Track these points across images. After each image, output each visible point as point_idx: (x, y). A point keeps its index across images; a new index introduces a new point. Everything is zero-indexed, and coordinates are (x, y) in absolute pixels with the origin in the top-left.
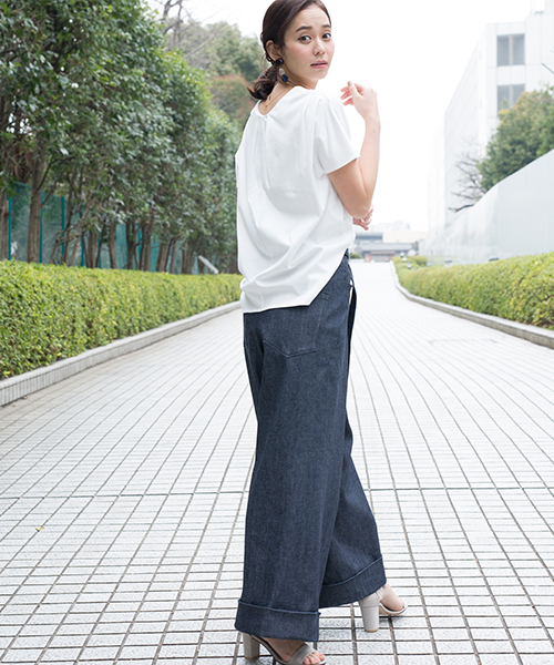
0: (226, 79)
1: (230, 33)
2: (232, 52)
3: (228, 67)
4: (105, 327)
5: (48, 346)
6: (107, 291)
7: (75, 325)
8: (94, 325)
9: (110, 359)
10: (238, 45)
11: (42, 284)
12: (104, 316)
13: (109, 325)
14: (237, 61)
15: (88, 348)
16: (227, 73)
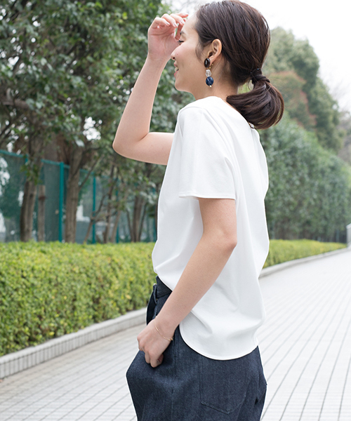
0: (282, 75)
1: (285, 37)
2: (287, 52)
3: (283, 64)
4: (116, 301)
5: (39, 327)
6: (120, 268)
7: (76, 304)
8: (102, 301)
9: (118, 332)
10: (292, 46)
11: (33, 270)
12: (115, 291)
13: (121, 299)
14: (291, 60)
15: (96, 322)
16: (282, 69)
